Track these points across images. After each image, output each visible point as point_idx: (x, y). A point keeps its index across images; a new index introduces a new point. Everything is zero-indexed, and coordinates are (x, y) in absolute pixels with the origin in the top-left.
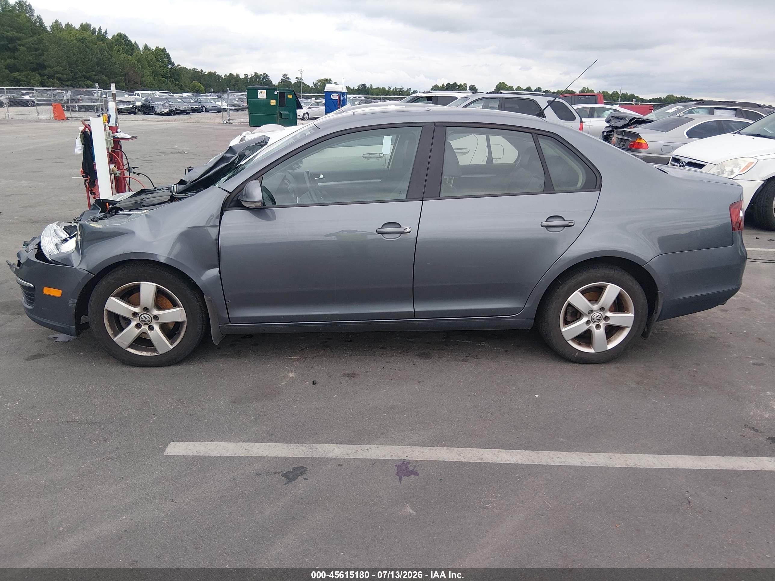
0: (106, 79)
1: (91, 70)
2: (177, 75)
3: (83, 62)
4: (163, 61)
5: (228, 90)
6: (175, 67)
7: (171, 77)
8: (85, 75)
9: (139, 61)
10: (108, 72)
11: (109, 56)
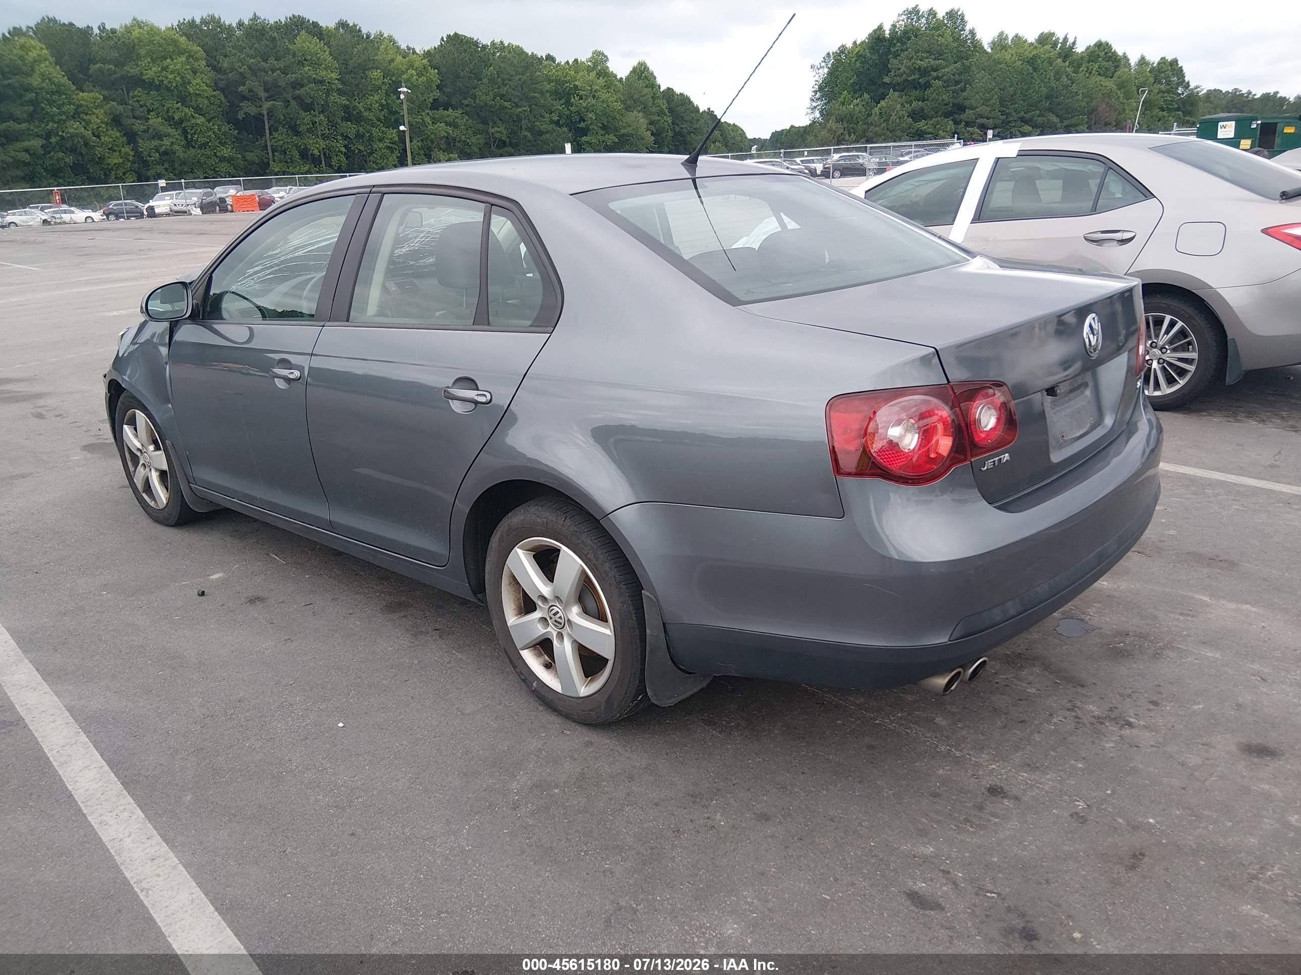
0: (1056, 121)
1: (1034, 108)
2: (1192, 105)
3: (1025, 95)
4: (1168, 83)
5: (1175, 126)
6: (1190, 90)
7: (1178, 109)
8: (1023, 117)
9: (1121, 86)
10: (1061, 109)
11: (1069, 82)
